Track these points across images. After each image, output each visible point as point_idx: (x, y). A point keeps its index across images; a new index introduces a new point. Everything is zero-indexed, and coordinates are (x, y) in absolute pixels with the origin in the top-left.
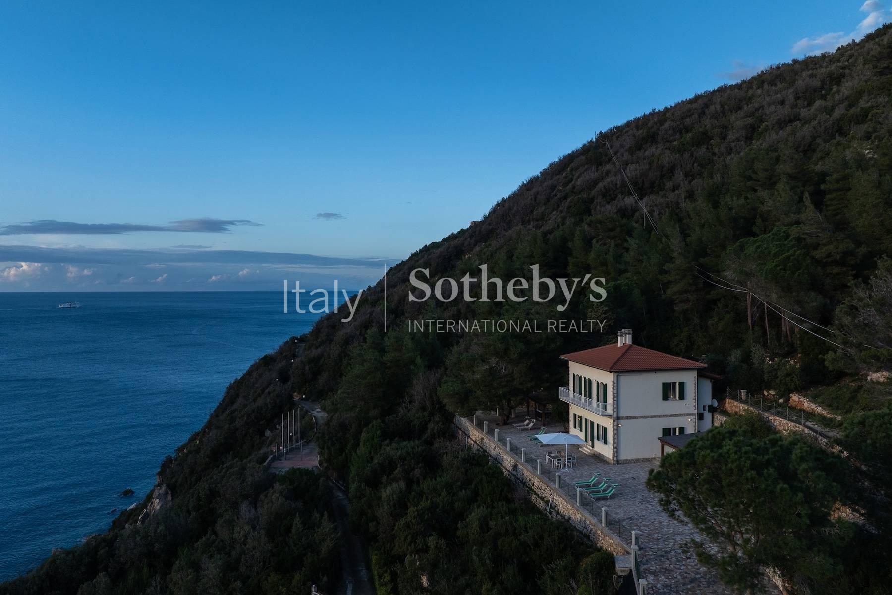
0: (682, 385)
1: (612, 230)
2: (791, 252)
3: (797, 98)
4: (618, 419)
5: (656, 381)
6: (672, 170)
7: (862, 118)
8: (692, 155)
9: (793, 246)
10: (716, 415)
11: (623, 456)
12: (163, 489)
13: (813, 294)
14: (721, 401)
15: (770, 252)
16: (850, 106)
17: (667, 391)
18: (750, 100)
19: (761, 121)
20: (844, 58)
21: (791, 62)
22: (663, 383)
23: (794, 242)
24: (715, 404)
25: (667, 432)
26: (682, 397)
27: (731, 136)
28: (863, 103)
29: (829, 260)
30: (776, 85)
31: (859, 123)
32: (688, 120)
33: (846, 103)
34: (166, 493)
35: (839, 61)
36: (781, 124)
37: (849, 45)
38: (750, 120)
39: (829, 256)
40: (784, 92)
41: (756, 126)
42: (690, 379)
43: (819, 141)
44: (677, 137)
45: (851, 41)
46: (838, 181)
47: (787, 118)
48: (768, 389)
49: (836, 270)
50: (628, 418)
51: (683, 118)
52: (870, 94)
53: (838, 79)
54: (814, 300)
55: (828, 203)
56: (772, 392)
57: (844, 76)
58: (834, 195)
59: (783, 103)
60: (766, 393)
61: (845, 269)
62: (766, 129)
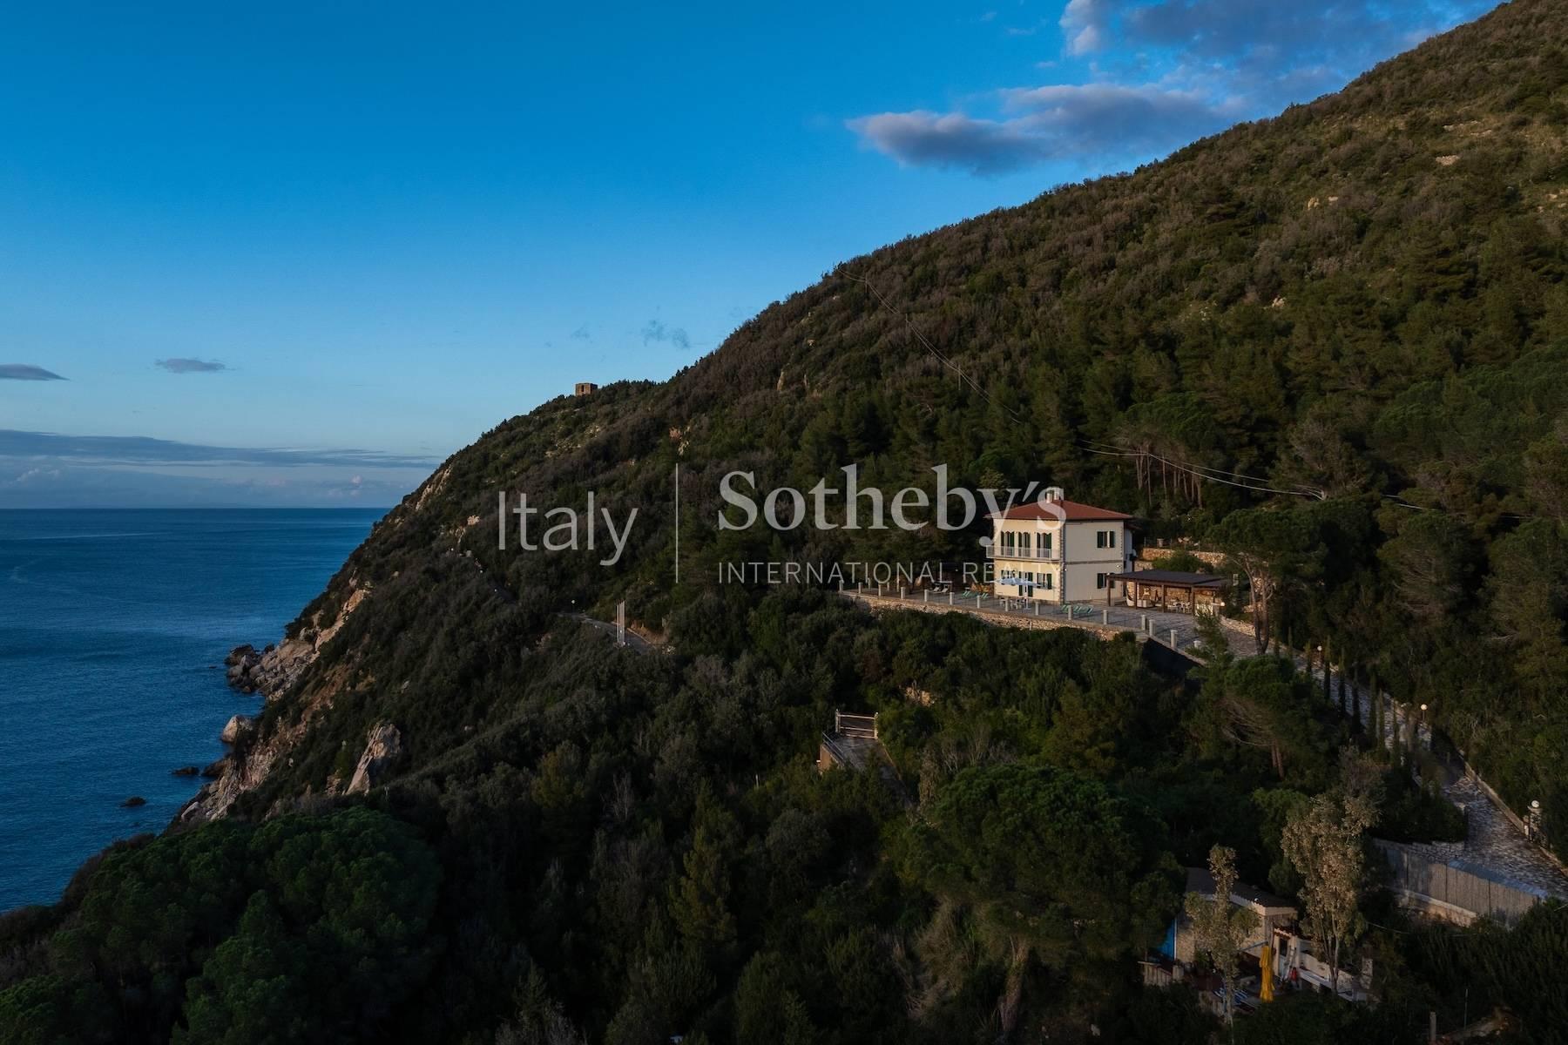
0: (1112, 534)
1: (937, 396)
2: (1196, 415)
3: (1107, 238)
4: (1066, 563)
5: (1093, 529)
6: (972, 323)
7: (1194, 272)
8: (994, 306)
9: (1195, 411)
10: (1136, 563)
11: (1068, 599)
12: (391, 728)
13: (1218, 453)
14: (1139, 551)
15: (1173, 417)
16: (1177, 255)
17: (1101, 540)
18: (1044, 233)
19: (1068, 266)
20: (1150, 186)
21: (1082, 183)
22: (1099, 533)
23: (1195, 407)
24: (1135, 554)
25: (1100, 576)
26: (1112, 545)
27: (1032, 281)
28: (1191, 254)
29: (1231, 421)
30: (1069, 215)
31: (1190, 279)
32: (968, 256)
33: (1171, 252)
34: (394, 734)
35: (1143, 188)
36: (1097, 271)
37: (1151, 165)
38: (1055, 264)
39: (1230, 418)
40: (1090, 229)
41: (1062, 271)
42: (1117, 528)
43: (1149, 297)
44: (963, 278)
45: (1153, 161)
46: (1194, 348)
47: (1102, 265)
48: (1182, 537)
49: (1235, 431)
50: (1071, 563)
51: (960, 253)
52: (1198, 243)
53: (1148, 214)
54: (1219, 458)
55: (1183, 370)
56: (1186, 539)
57: (1155, 211)
58: (1188, 363)
59: (1089, 243)
60: (1180, 541)
61: (1241, 431)
62: (1077, 278)
